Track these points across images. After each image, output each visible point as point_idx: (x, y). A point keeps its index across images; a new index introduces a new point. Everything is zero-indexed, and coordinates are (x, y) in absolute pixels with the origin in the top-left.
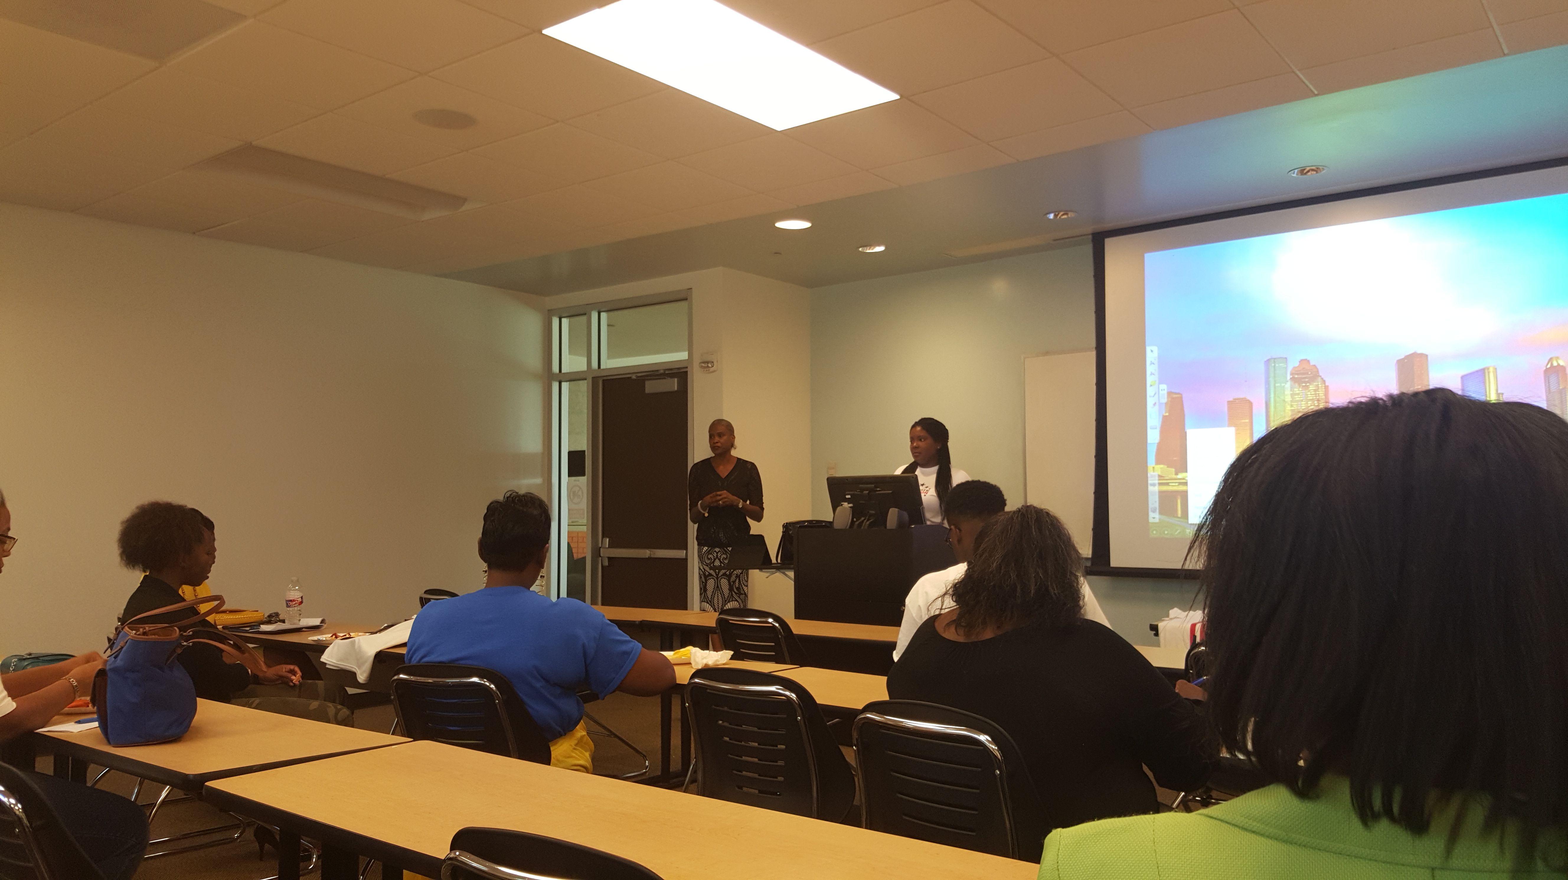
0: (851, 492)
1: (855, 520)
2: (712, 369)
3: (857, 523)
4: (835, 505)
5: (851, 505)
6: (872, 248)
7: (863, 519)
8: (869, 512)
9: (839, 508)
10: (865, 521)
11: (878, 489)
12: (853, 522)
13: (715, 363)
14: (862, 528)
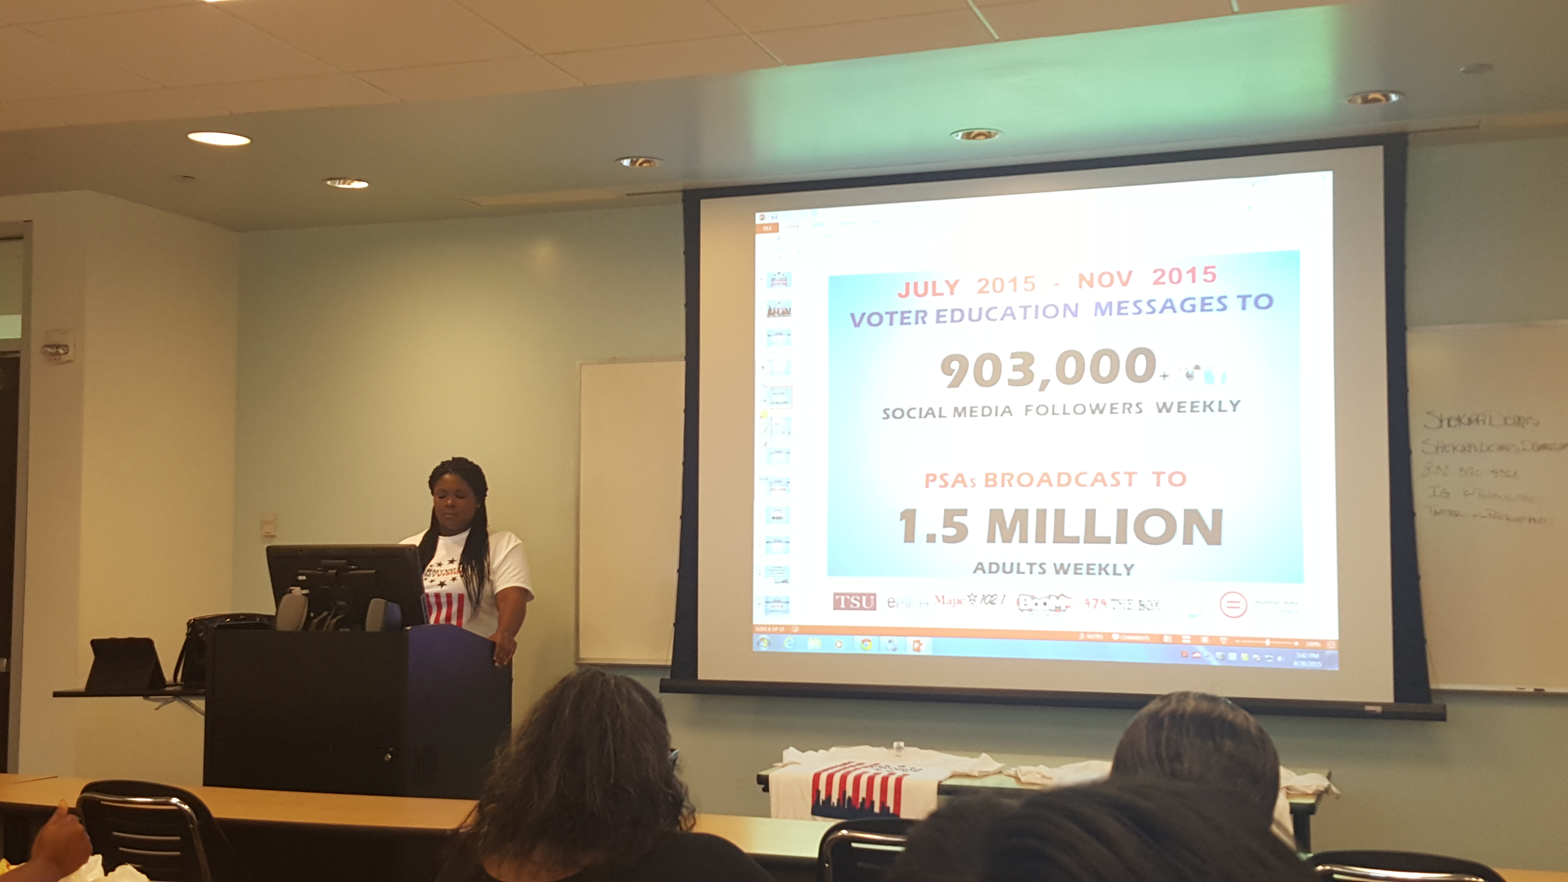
0: (308, 572)
1: (312, 615)
2: (65, 358)
3: (316, 621)
4: (279, 592)
5: (306, 591)
6: (348, 181)
7: (325, 613)
8: (335, 603)
9: (286, 597)
10: (330, 617)
11: (353, 567)
12: (309, 619)
13: (71, 348)
14: (325, 628)
